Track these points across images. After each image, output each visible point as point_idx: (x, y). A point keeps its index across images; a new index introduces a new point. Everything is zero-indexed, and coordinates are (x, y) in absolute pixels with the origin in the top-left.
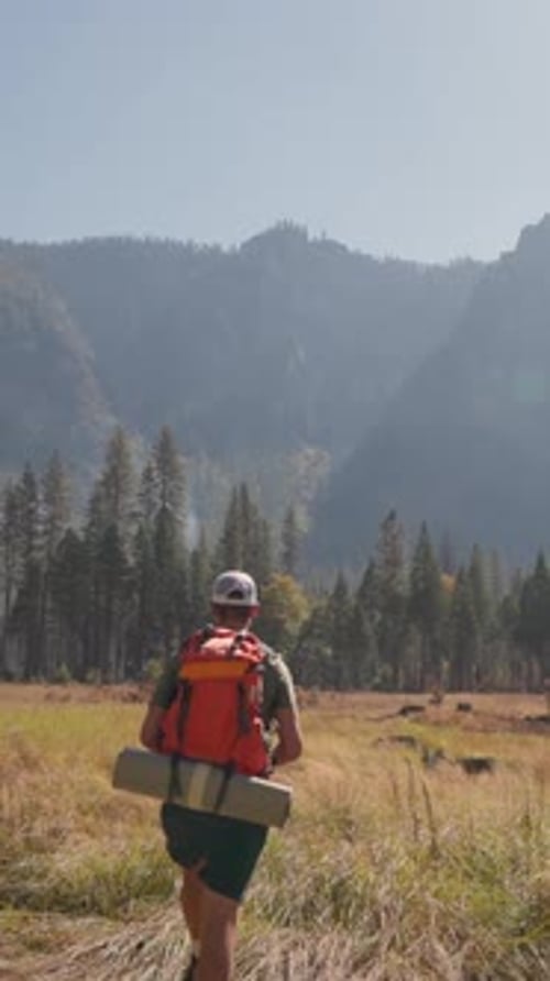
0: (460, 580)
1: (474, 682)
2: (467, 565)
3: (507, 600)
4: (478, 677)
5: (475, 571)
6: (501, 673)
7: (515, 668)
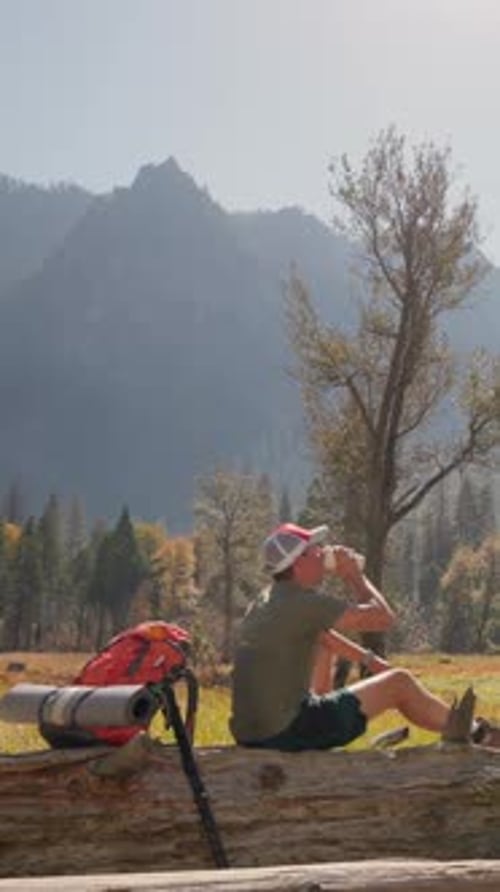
0: (28, 532)
1: (33, 642)
2: (38, 514)
3: (82, 555)
4: (38, 635)
5: (46, 526)
6: (68, 630)
7: (83, 626)
